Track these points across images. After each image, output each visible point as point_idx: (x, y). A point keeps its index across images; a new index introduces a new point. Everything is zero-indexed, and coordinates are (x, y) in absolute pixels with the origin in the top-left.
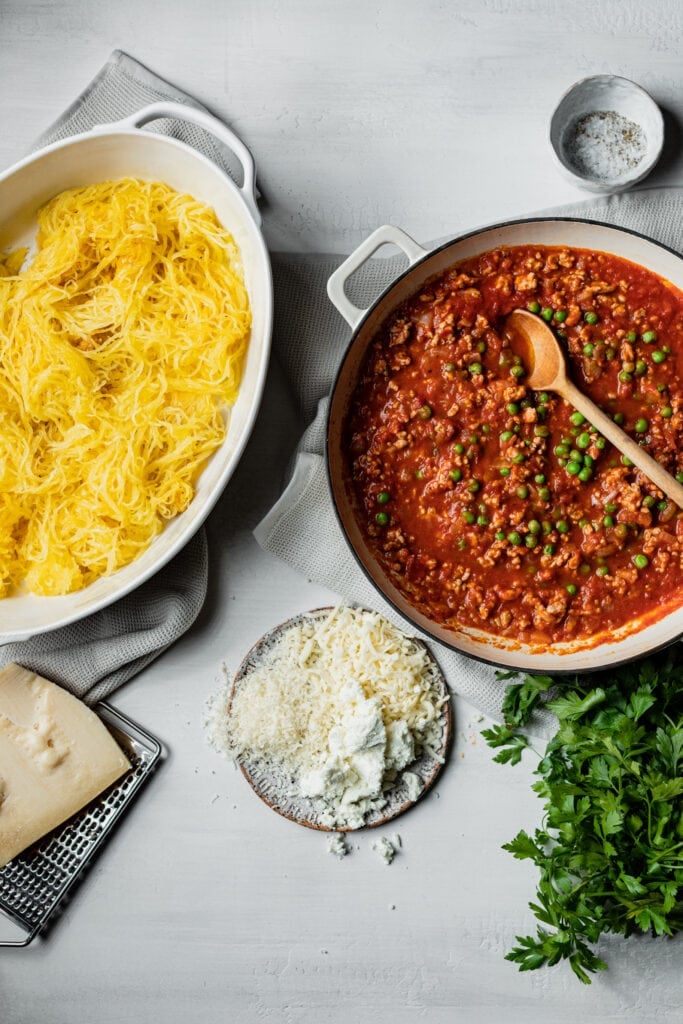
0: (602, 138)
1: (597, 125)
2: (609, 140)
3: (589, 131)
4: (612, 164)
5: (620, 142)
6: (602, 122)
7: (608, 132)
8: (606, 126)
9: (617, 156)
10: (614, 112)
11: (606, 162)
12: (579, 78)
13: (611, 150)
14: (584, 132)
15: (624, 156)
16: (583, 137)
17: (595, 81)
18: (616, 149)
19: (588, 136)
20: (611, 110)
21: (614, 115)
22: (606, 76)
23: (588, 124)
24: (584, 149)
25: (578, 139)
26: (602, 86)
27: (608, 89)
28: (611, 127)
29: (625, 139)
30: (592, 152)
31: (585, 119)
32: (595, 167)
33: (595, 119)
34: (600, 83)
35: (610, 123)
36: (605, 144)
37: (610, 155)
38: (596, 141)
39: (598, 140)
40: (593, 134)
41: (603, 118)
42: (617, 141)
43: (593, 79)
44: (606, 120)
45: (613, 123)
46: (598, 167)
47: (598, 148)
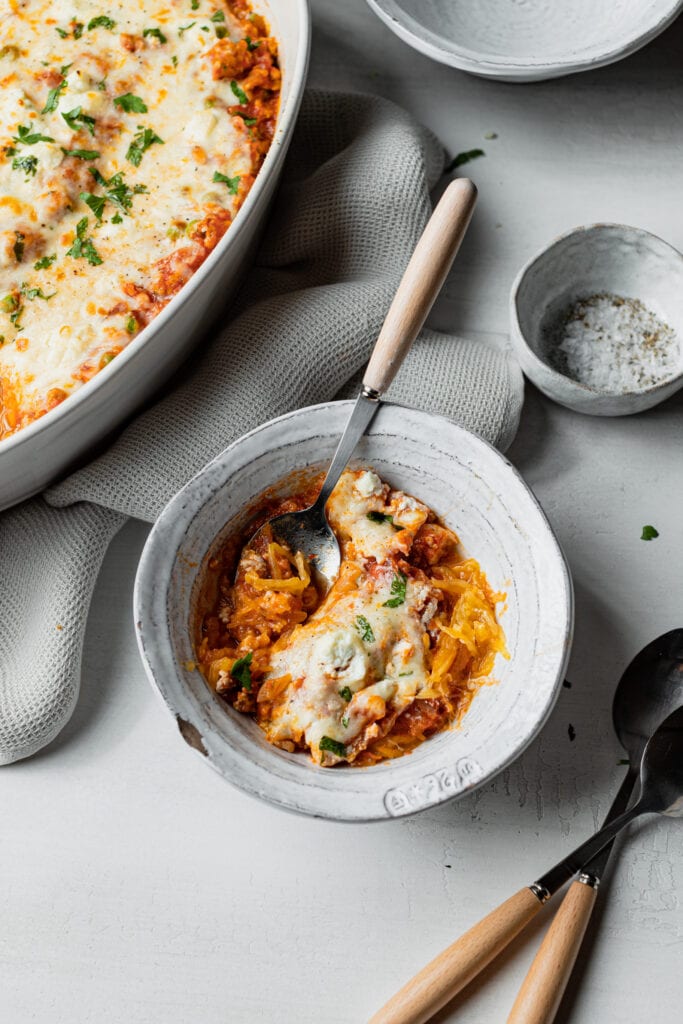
0: (607, 332)
1: (606, 313)
2: (617, 338)
3: (590, 319)
4: (614, 374)
5: (636, 347)
6: (614, 309)
7: (619, 328)
8: (619, 317)
9: (624, 366)
10: (638, 302)
11: (605, 370)
12: (588, 223)
13: (618, 355)
14: (581, 318)
15: (637, 368)
16: (578, 325)
17: (613, 233)
18: (626, 354)
19: (587, 325)
20: (634, 297)
21: (636, 306)
22: (633, 230)
23: (592, 309)
24: (572, 342)
25: (570, 326)
26: (627, 249)
27: (636, 256)
28: (627, 321)
29: (644, 343)
30: (585, 349)
31: (588, 301)
32: (586, 373)
33: (604, 304)
34: (621, 240)
35: (628, 314)
36: (609, 342)
37: (614, 361)
38: (596, 336)
39: (600, 334)
40: (595, 324)
41: (618, 305)
42: (632, 345)
43: (612, 227)
44: (621, 308)
45: (632, 316)
46: (590, 374)
47: (596, 347)
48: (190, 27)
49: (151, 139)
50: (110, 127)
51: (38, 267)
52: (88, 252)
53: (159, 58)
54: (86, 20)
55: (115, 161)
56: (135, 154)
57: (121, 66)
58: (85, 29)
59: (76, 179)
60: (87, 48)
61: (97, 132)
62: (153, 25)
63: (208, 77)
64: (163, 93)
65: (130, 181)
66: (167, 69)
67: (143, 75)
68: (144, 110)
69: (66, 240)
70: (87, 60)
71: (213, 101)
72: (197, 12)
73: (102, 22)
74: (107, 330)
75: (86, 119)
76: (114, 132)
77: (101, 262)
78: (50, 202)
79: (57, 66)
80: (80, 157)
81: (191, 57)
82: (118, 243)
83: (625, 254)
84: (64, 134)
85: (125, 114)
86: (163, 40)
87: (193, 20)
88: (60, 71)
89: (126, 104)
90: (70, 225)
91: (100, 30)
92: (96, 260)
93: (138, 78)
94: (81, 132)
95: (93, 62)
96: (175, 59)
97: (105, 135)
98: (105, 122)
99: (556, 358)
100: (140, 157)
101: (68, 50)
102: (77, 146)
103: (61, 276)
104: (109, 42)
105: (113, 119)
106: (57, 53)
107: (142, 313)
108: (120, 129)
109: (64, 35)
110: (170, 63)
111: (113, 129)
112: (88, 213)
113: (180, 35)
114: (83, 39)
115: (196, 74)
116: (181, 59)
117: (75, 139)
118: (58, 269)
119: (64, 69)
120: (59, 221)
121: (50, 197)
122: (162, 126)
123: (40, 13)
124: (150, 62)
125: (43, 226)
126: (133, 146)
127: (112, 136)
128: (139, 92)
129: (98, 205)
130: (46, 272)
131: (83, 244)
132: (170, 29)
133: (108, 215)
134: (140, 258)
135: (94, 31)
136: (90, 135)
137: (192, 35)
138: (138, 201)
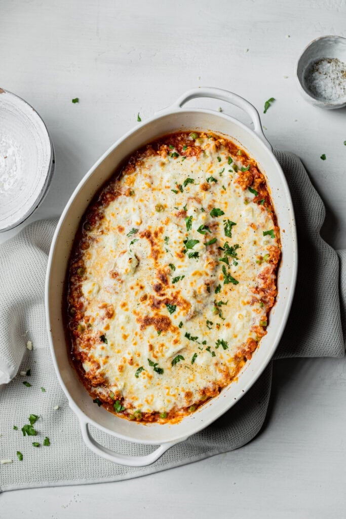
0: (329, 75)
1: (326, 66)
2: (333, 76)
3: (321, 70)
4: (334, 91)
5: (340, 78)
6: (329, 65)
7: (332, 71)
8: (331, 68)
9: (337, 87)
10: (337, 59)
11: (330, 90)
12: (316, 37)
13: (334, 83)
14: (317, 70)
15: (342, 87)
16: (317, 73)
17: (327, 39)
18: (337, 82)
19: (320, 73)
20: (335, 57)
21: (337, 61)
22: (333, 37)
23: (320, 66)
24: (316, 81)
25: (314, 75)
26: (331, 43)
27: (335, 44)
28: (334, 68)
29: (343, 76)
30: (322, 83)
31: (318, 63)
32: (324, 92)
33: (325, 63)
34: (329, 41)
35: (334, 66)
36: (330, 79)
37: (333, 85)
38: (325, 76)
39: (326, 76)
40: (323, 72)
41: (330, 63)
42: (338, 77)
43: (325, 38)
44: (332, 64)
45: (336, 66)
46: (325, 92)
47: (326, 81)
48: (223, 171)
49: (233, 224)
50: (214, 225)
51: (216, 292)
52: (231, 280)
53: (217, 189)
54: (182, 183)
55: (222, 238)
56: (228, 234)
57: (205, 197)
58: (183, 186)
59: (214, 253)
60: (188, 195)
61: (211, 230)
62: (208, 175)
63: (240, 190)
64: (226, 203)
65: (231, 245)
66: (222, 192)
67: (215, 198)
68: (223, 213)
69: (221, 278)
70: (191, 201)
71: (247, 201)
72: (221, 162)
73: (189, 181)
74: (254, 310)
75: (206, 227)
76: (216, 226)
77: (238, 283)
78: (210, 267)
79: (181, 208)
80: (211, 244)
81: (229, 184)
82: (240, 272)
83: (330, 44)
84: (201, 237)
85: (216, 218)
86: (215, 180)
87: (222, 168)
88: (183, 210)
89: (216, 213)
90: (220, 273)
91: (189, 185)
92: (236, 282)
93: (214, 201)
94: (206, 234)
95: (194, 200)
96: (223, 187)
97: (214, 230)
98: (212, 224)
99: (312, 89)
100: (230, 233)
101: (182, 198)
102: (208, 240)
103: (226, 293)
104: (194, 189)
105: (213, 222)
106: (178, 201)
107: (263, 299)
108: (218, 225)
109: (176, 192)
110: (223, 189)
111: (216, 225)
112: (224, 264)
113: (221, 175)
114: (185, 191)
115: (235, 191)
116: (226, 186)
117: (206, 238)
118: (224, 291)
119: (184, 208)
120: (216, 271)
121: (209, 265)
122: (232, 217)
123: (161, 184)
124: (215, 191)
125: (212, 276)
126: (226, 229)
127: (216, 229)
128: (217, 206)
129: (226, 260)
130: (220, 294)
131: (228, 277)
132: (216, 175)
133: (231, 262)
134: (250, 275)
135: (187, 186)
136: (209, 233)
137: (226, 173)
138: (238, 251)
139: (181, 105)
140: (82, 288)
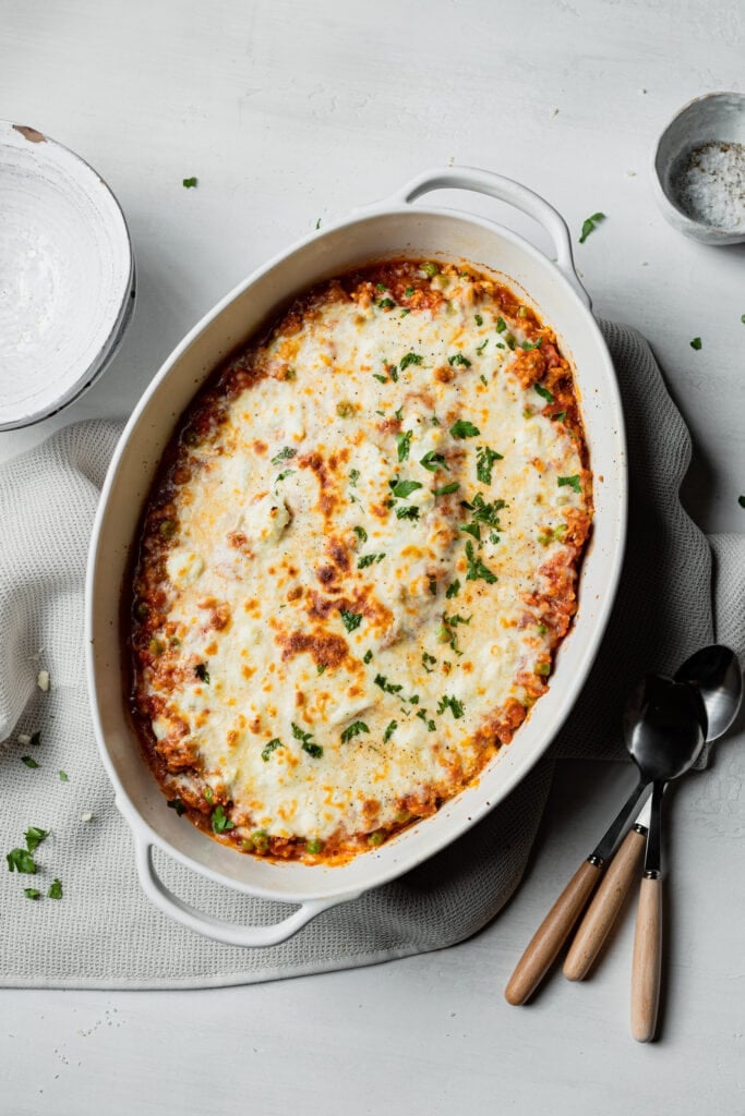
0: (720, 175)
1: (716, 158)
2: (729, 178)
3: (705, 165)
4: (729, 209)
5: (743, 184)
6: (722, 154)
7: (729, 169)
8: (726, 161)
9: (736, 200)
10: (740, 145)
11: (722, 206)
12: (701, 94)
13: (730, 192)
14: (698, 164)
16: (696, 170)
17: (722, 99)
18: (738, 192)
19: (703, 171)
20: (736, 141)
21: (739, 148)
22: (736, 95)
23: (705, 156)
24: (695, 187)
25: (689, 173)
26: (730, 108)
27: (738, 113)
28: (733, 163)
30: (705, 190)
31: (701, 149)
32: (707, 210)
33: (714, 150)
34: (727, 103)
35: (734, 157)
36: (723, 183)
37: (728, 198)
38: (712, 178)
39: (715, 177)
40: (709, 169)
41: (725, 151)
42: (740, 182)
43: (720, 96)
44: (728, 153)
45: (737, 158)
46: (711, 211)
47: (715, 187)
48: (485, 345)
49: (495, 457)
50: (456, 456)
51: (449, 595)
52: (482, 572)
53: (470, 381)
54: (396, 361)
55: (471, 484)
56: (485, 476)
57: (442, 396)
58: (399, 369)
59: (451, 512)
60: (407, 388)
61: (449, 465)
62: (453, 351)
63: (517, 388)
64: (485, 412)
65: (488, 500)
66: (480, 389)
67: (462, 400)
68: (476, 432)
69: (462, 568)
70: (412, 400)
71: (529, 412)
72: (483, 327)
73: (411, 359)
74: (526, 640)
75: (439, 458)
76: (460, 459)
77: (496, 580)
78: (440, 540)
79: (390, 414)
80: (446, 493)
81: (495, 374)
82: (502, 559)
83: (729, 112)
84: (426, 477)
85: (463, 441)
86: (466, 362)
87: (484, 338)
88: (395, 417)
89: (462, 430)
90: (460, 555)
91: (412, 368)
92: (491, 579)
93: (461, 405)
94: (439, 472)
95: (418, 400)
96: (482, 378)
97: (455, 464)
98: (451, 453)
99: (683, 201)
100: (489, 475)
101: (394, 393)
102: (441, 485)
103: (469, 599)
104: (423, 376)
105: (456, 448)
106: (385, 399)
107: (546, 618)
108: (464, 455)
109: (384, 380)
110: (480, 383)
111: (460, 456)
112: (470, 537)
113: (479, 354)
114: (401, 380)
115: (505, 388)
116: (488, 377)
117: (436, 479)
118: (466, 594)
119: (397, 413)
120: (452, 552)
121: (439, 537)
122: (495, 442)
123: (352, 362)
124: (464, 386)
125: (442, 560)
126: (480, 466)
127: (460, 463)
128: (466, 416)
129: (475, 531)
130: (457, 599)
131: (476, 566)
132: (469, 351)
133: (486, 536)
134: (524, 567)
135: (407, 370)
136: (445, 470)
137: (491, 350)
138: (501, 514)
139: (410, 198)
140: (168, 563)
